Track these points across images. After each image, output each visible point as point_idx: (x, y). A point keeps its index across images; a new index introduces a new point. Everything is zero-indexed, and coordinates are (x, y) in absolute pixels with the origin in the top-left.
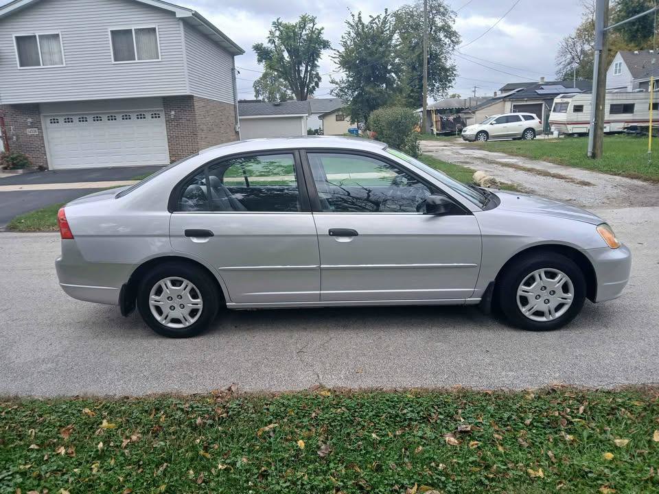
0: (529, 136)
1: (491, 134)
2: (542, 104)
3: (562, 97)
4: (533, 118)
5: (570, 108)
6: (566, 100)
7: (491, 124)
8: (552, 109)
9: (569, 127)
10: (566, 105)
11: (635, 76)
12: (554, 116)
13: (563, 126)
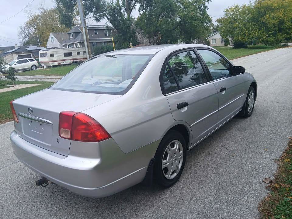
0: (34, 68)
1: (16, 69)
2: (31, 54)
3: (43, 51)
4: (34, 60)
5: (49, 55)
6: (45, 52)
7: (15, 64)
8: (40, 56)
9: (50, 63)
10: (46, 54)
11: (60, 42)
12: (41, 59)
13: (47, 63)
